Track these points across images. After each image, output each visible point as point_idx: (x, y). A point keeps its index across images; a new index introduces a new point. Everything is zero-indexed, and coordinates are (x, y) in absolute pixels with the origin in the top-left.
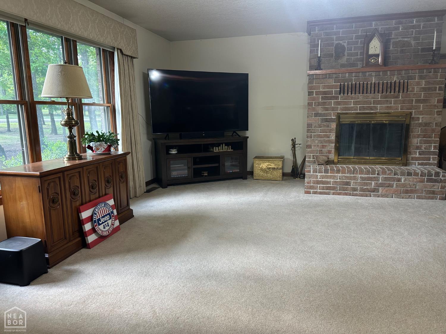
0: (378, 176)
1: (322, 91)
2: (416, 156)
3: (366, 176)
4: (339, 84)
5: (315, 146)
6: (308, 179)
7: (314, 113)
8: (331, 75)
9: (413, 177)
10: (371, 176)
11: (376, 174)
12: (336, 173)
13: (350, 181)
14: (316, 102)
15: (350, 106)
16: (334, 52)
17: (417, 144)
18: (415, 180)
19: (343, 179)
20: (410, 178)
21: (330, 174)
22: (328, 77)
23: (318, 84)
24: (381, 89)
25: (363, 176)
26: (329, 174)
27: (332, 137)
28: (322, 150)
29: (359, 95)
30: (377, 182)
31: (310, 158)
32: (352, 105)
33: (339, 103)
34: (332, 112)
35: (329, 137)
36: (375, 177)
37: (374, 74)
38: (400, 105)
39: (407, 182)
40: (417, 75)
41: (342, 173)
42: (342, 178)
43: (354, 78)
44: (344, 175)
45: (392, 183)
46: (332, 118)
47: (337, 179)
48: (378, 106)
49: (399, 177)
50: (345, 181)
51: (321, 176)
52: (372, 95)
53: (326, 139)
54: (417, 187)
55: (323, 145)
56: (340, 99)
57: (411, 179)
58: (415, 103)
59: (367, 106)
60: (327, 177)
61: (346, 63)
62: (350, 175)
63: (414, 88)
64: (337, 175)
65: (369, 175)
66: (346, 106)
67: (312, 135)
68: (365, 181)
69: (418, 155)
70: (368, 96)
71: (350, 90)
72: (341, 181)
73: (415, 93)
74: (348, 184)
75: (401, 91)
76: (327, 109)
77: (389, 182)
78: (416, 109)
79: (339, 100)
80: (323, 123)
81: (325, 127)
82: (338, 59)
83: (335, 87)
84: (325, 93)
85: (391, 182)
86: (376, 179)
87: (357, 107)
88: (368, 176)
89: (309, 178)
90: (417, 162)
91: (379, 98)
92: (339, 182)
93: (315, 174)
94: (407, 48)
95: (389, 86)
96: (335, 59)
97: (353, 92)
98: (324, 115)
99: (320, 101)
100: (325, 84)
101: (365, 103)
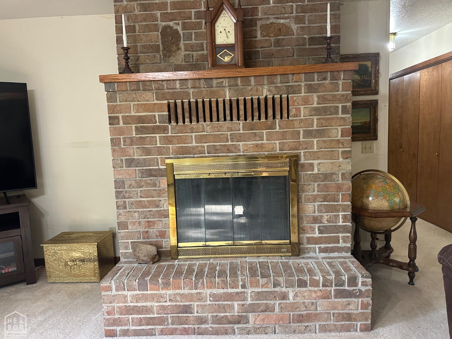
0: (243, 290)
1: (135, 116)
2: (315, 236)
3: (221, 291)
4: (166, 102)
5: (134, 223)
6: (108, 305)
7: (126, 159)
8: (147, 84)
9: (310, 288)
10: (230, 290)
11: (240, 287)
12: (163, 289)
13: (191, 303)
14: (126, 138)
15: (190, 145)
16: (160, 43)
17: (314, 212)
18: (314, 295)
19: (177, 301)
20: (304, 292)
21: (151, 292)
22: (141, 89)
23: (126, 101)
24: (242, 113)
25: (215, 291)
26: (149, 292)
27: (164, 205)
28: (147, 232)
29: (205, 124)
30: (243, 302)
31: (126, 248)
32: (194, 144)
33: (168, 140)
34: (159, 157)
35: (158, 206)
36: (237, 293)
37: (226, 82)
38: (277, 142)
39: (298, 299)
40: (303, 84)
41: (176, 288)
42: (175, 298)
43: (192, 90)
44: (177, 291)
45: (272, 302)
46: (160, 169)
47: (166, 301)
48: (241, 143)
49: (284, 290)
50: (182, 304)
51: (133, 296)
52: (228, 123)
53: (153, 209)
54: (318, 309)
55: (148, 222)
56: (170, 131)
57: (306, 294)
58: (303, 138)
59: (221, 145)
60: (146, 298)
61: (184, 63)
62: (190, 291)
63: (298, 110)
64: (164, 292)
65: (227, 288)
66: (183, 145)
67: (127, 203)
68: (221, 303)
69: (317, 235)
70: (221, 127)
71: (187, 115)
72: (174, 304)
73: (301, 120)
74: (187, 309)
75: (278, 116)
76: (148, 152)
77: (265, 302)
78: (306, 148)
79: (170, 134)
80: (144, 179)
81: (150, 186)
82: (170, 56)
83: (159, 108)
84: (140, 120)
85: (269, 302)
86: (241, 296)
87: (204, 147)
88: (225, 290)
89: (111, 303)
90: (317, 246)
91: (241, 129)
92: (170, 307)
93: (120, 293)
94: (285, 37)
95: (256, 105)
96: (165, 56)
97: (194, 118)
98: (145, 163)
99: (134, 135)
100: (138, 101)
101: (217, 138)
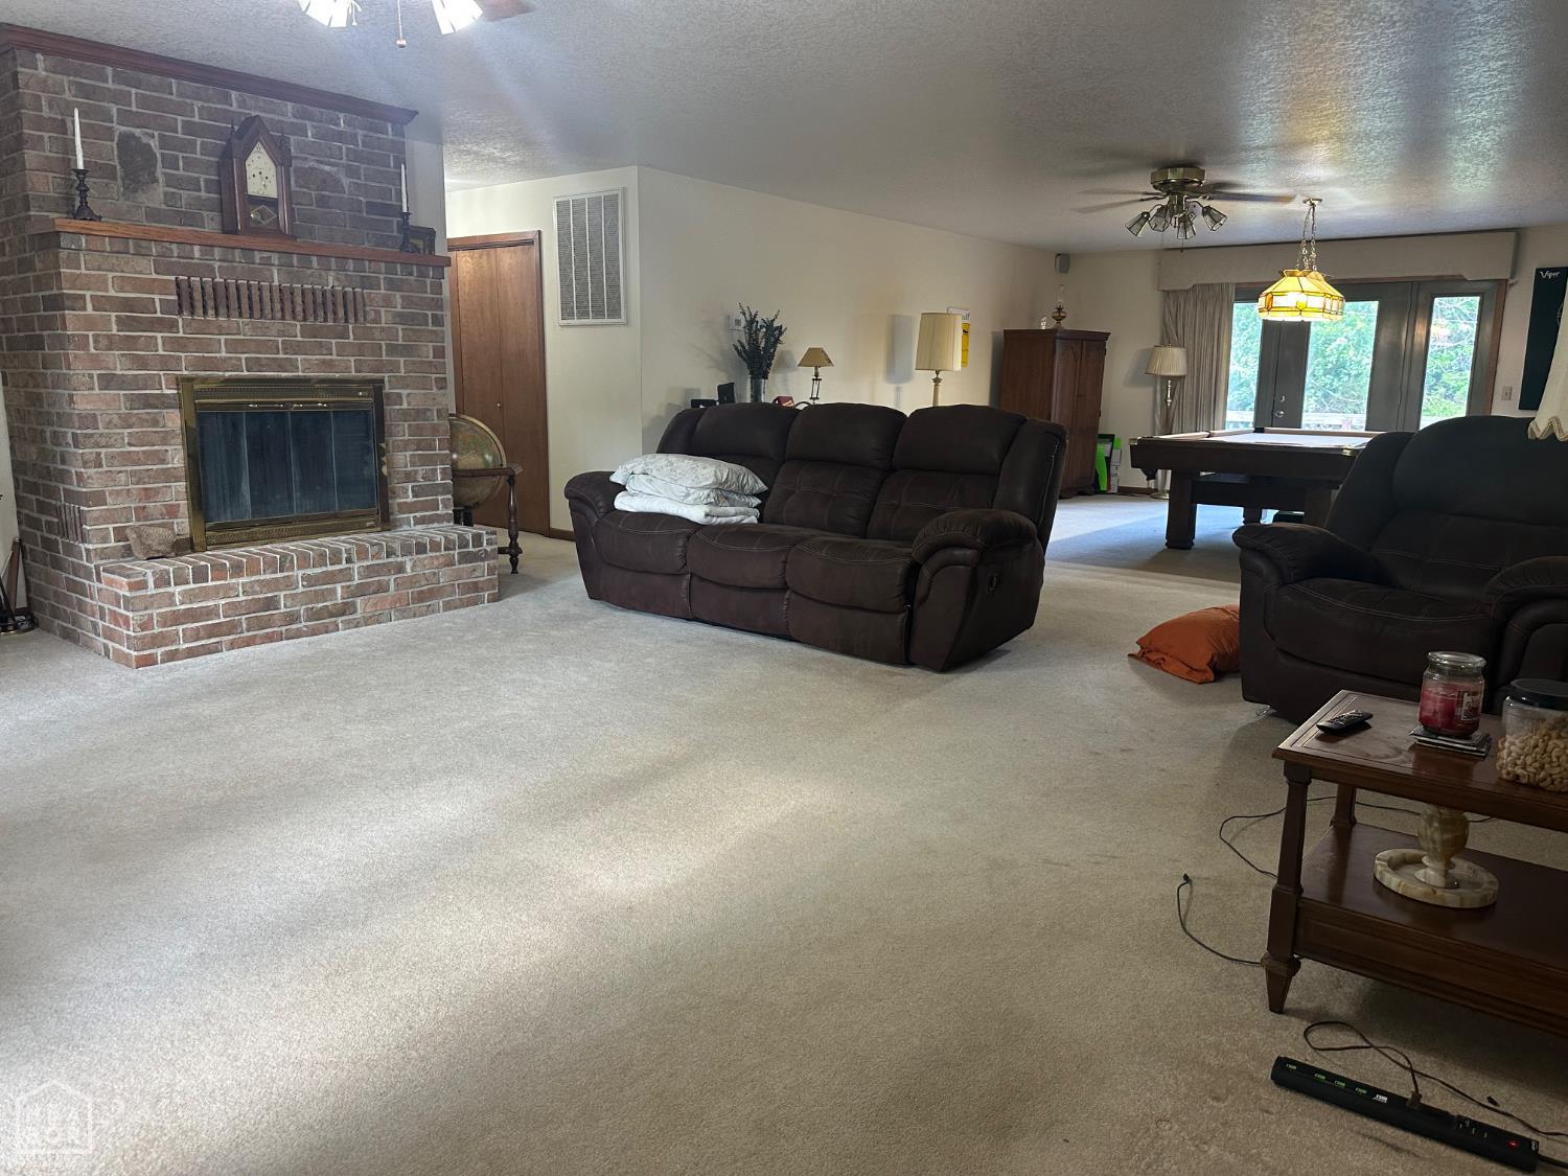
0: (348, 565)
1: (118, 297)
2: (408, 500)
3: (319, 570)
4: (173, 278)
5: (118, 493)
6: (141, 613)
7: (99, 375)
8: (144, 244)
9: (431, 554)
10: (330, 568)
11: (344, 562)
12: (231, 577)
13: (276, 594)
14: (99, 335)
15: (217, 355)
16: (116, 163)
17: (406, 466)
18: (436, 562)
19: (255, 593)
20: (425, 559)
21: (214, 583)
22: (132, 251)
23: (99, 270)
24: (299, 309)
25: (309, 571)
26: (210, 583)
27: (173, 459)
28: (144, 507)
29: (240, 320)
30: (348, 584)
31: (105, 540)
32: (224, 354)
33: (180, 345)
34: (161, 373)
35: (163, 461)
36: (341, 571)
37: (275, 259)
38: (352, 359)
39: (419, 571)
40: (382, 277)
41: (252, 573)
42: (252, 587)
43: (219, 263)
44: (254, 578)
45: (386, 578)
46: (163, 395)
47: (238, 596)
48: (299, 357)
49: (400, 559)
50: (261, 596)
51: (184, 593)
52: (277, 325)
53: (155, 467)
54: (441, 580)
55: (146, 489)
56: (181, 330)
57: (426, 562)
58: (387, 355)
59: (268, 358)
60: (206, 594)
61: (163, 207)
62: (273, 576)
63: (378, 313)
64: (234, 581)
65: (326, 565)
66: (206, 355)
67: (102, 456)
68: (318, 588)
69: (411, 499)
70: (268, 328)
71: (211, 303)
72: (250, 598)
73: (383, 328)
74: (271, 604)
75: (352, 320)
76: (142, 363)
77: (377, 579)
78: (391, 371)
79: (181, 334)
80: (136, 411)
81: (146, 424)
82: (136, 191)
83: (162, 287)
84: (127, 305)
85: (382, 578)
86: (346, 575)
87: (240, 359)
88: (324, 569)
89: (146, 609)
90: (412, 515)
91: (299, 334)
92: (244, 604)
93: (162, 590)
94: (332, 194)
95: (319, 300)
96: (126, 188)
97: (222, 310)
98: (134, 382)
99: (114, 332)
100: (123, 272)
101: (260, 346)
